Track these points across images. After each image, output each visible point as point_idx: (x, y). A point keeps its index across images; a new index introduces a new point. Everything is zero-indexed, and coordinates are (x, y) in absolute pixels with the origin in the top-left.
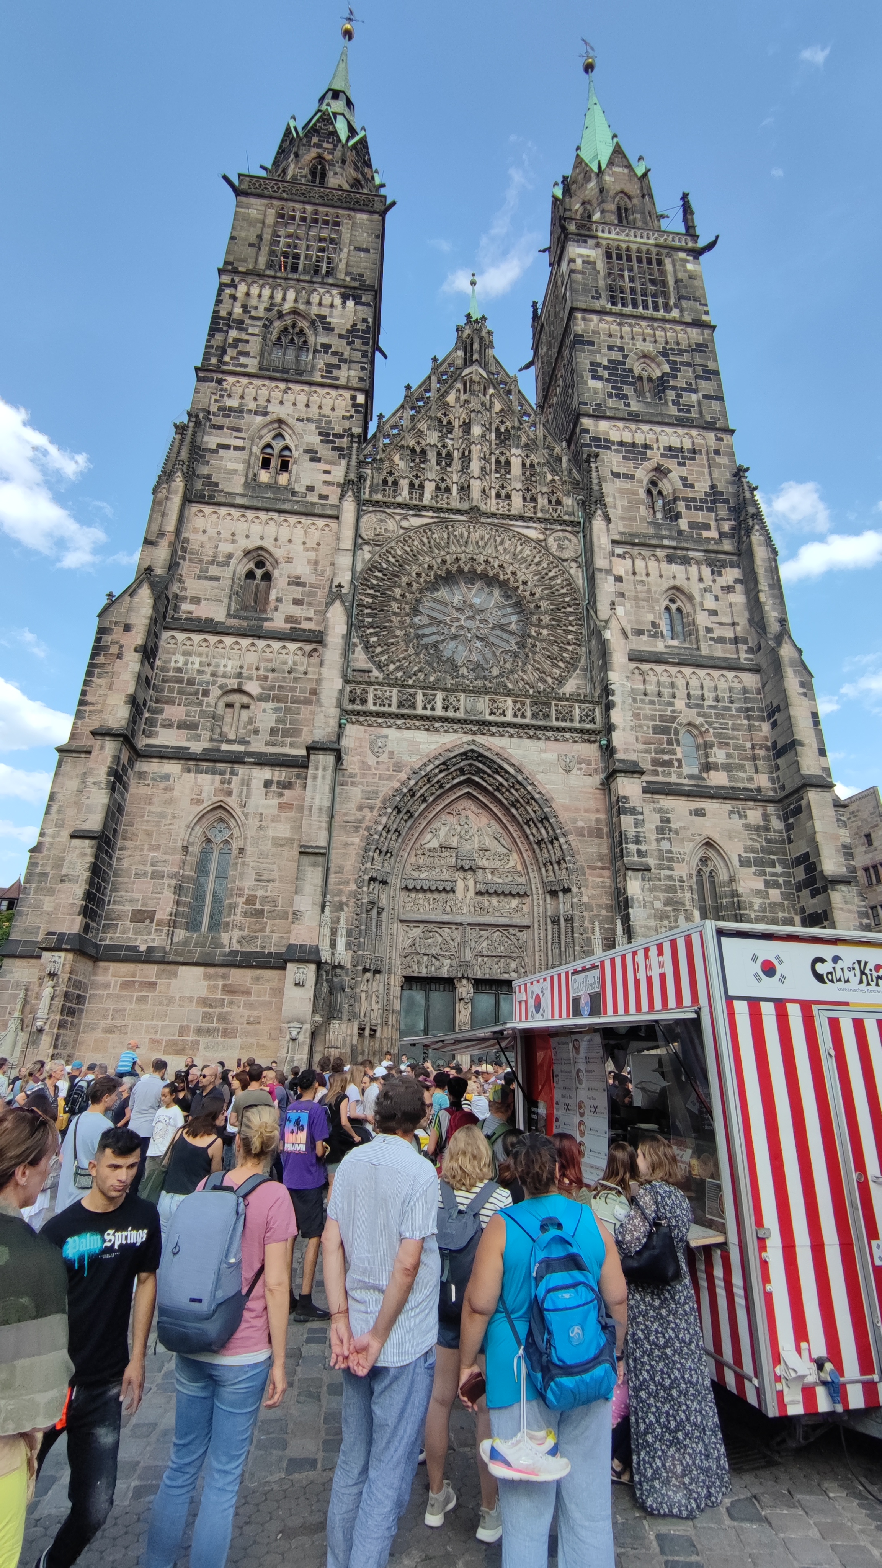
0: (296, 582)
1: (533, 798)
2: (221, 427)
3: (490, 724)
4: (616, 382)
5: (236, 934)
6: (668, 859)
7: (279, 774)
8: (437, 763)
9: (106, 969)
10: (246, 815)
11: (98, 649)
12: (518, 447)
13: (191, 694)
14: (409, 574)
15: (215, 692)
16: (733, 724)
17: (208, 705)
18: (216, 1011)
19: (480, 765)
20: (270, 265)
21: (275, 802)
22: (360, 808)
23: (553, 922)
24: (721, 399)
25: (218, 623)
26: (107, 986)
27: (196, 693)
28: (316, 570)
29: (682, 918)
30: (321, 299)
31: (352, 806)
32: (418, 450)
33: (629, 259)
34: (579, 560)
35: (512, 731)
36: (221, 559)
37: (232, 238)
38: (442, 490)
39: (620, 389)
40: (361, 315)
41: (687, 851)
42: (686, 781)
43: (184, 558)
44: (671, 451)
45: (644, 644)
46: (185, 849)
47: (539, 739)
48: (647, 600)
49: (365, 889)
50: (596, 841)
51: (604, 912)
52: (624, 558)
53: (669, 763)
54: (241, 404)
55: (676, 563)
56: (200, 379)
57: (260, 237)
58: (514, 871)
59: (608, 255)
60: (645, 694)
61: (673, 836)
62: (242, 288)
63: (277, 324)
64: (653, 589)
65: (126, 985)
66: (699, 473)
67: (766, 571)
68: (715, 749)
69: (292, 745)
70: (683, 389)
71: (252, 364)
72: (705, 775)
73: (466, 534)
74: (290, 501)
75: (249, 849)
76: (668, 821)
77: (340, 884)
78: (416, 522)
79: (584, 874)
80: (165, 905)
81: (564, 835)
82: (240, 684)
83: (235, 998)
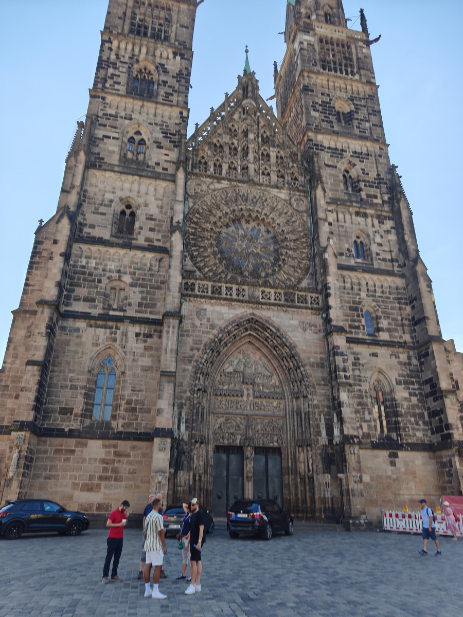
0: (151, 218)
1: (286, 345)
2: (105, 126)
3: (262, 304)
4: (326, 113)
5: (121, 422)
6: (359, 380)
7: (144, 329)
8: (234, 325)
9: (45, 442)
10: (125, 353)
11: (35, 253)
12: (274, 146)
13: (91, 281)
14: (215, 216)
15: (105, 281)
16: (391, 307)
17: (101, 288)
18: (110, 467)
19: (257, 327)
20: (131, 31)
21: (142, 345)
22: (192, 349)
23: (297, 414)
24: (382, 126)
25: (105, 240)
26: (46, 452)
27: (94, 281)
28: (162, 211)
29: (366, 413)
30: (161, 54)
31: (188, 348)
32: (218, 145)
33: (332, 44)
34: (308, 212)
35: (273, 307)
36: (106, 203)
37: (109, 13)
38: (232, 168)
39: (328, 117)
40: (184, 66)
41: (369, 376)
42: (367, 337)
43: (84, 201)
44: (356, 154)
45: (344, 260)
46: (90, 372)
47: (289, 313)
48: (345, 236)
49: (195, 395)
50: (320, 370)
51: (326, 409)
52: (333, 212)
53: (358, 327)
54: (116, 113)
55: (360, 216)
56: (91, 96)
57: (125, 14)
58: (274, 386)
59: (321, 41)
60: (345, 288)
61: (361, 367)
62: (115, 43)
63: (136, 66)
64: (348, 230)
65: (57, 451)
66: (370, 167)
67: (408, 223)
68: (382, 320)
69: (151, 313)
70: (361, 120)
71: (122, 89)
72: (377, 334)
73: (246, 195)
74: (146, 170)
75: (128, 372)
76: (358, 359)
77: (181, 392)
78: (218, 186)
79: (315, 388)
80: (79, 405)
81: (303, 366)
82: (120, 277)
83: (121, 459)
